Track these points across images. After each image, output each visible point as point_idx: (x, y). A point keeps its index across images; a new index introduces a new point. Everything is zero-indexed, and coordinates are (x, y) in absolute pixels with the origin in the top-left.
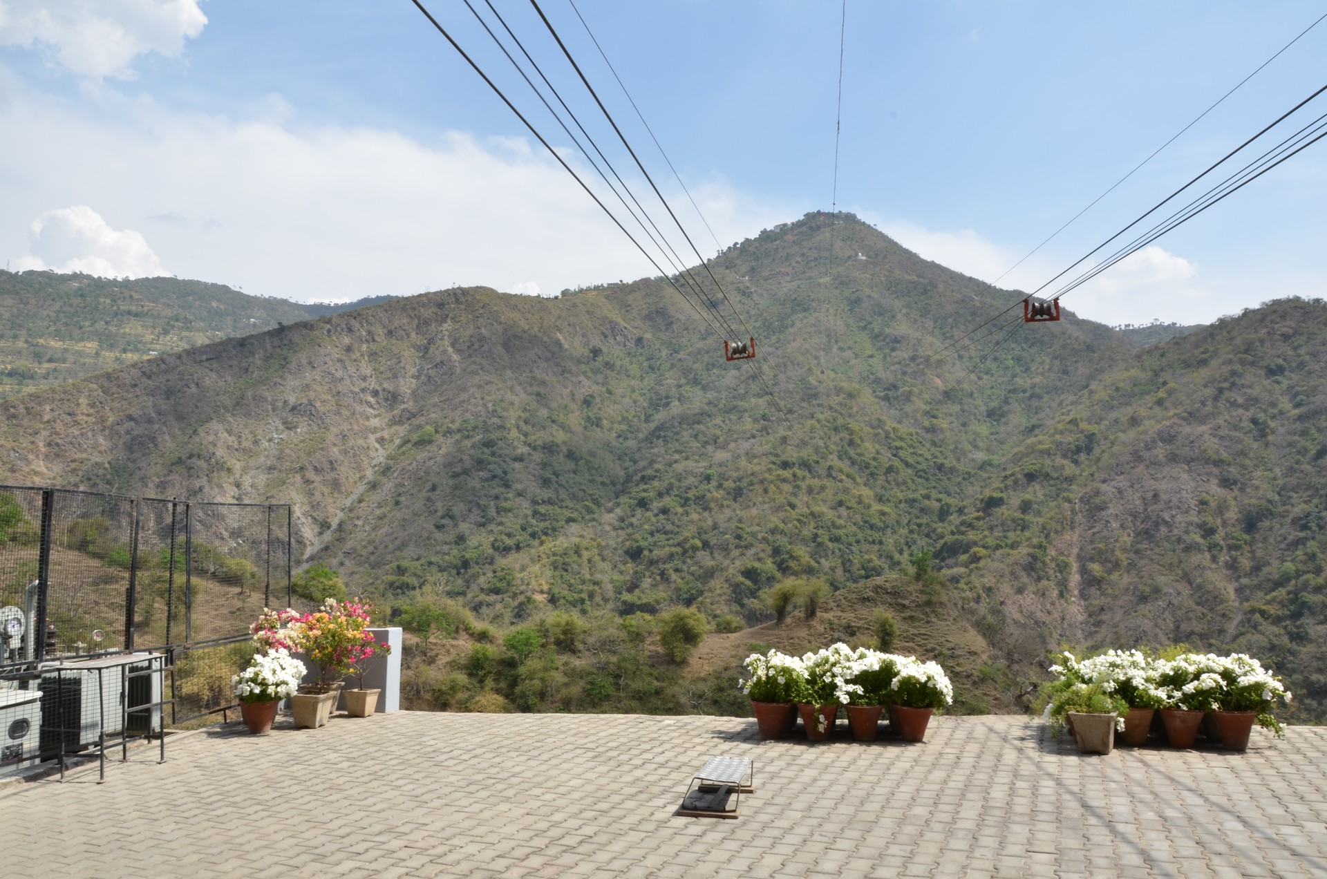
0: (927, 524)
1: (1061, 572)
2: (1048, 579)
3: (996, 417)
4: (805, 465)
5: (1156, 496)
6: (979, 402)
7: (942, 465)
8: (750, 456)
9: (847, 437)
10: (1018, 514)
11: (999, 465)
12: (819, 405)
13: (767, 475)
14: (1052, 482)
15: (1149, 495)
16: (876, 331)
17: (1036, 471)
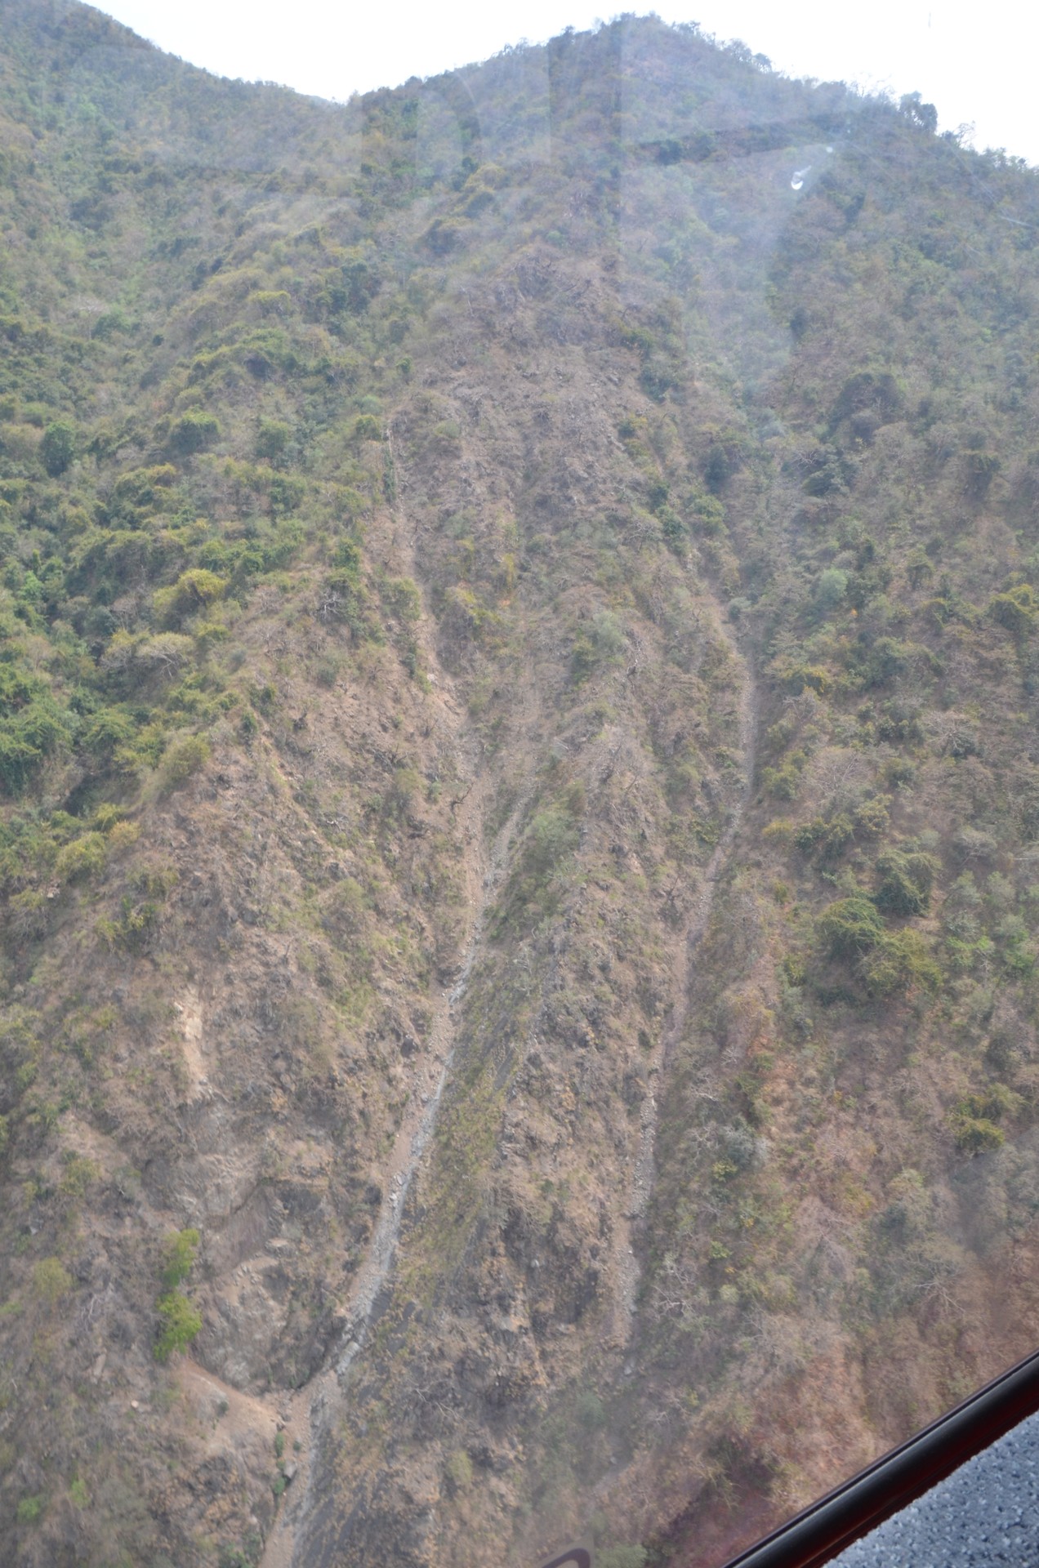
0: (29, 489)
1: (396, 614)
2: (377, 640)
3: (92, 221)
5: (542, 419)
6: (47, 185)
7: (17, 327)
10: (263, 470)
11: (136, 327)
14: (309, 382)
15: (527, 416)
17: (269, 353)
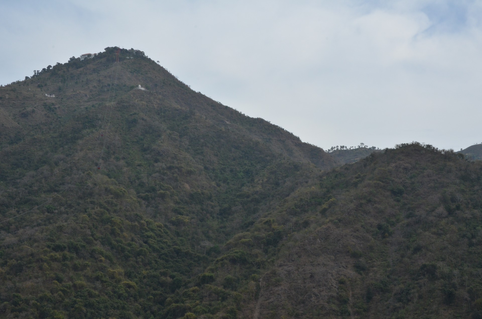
3: (226, 215)
4: (74, 249)
6: (215, 203)
7: (180, 250)
8: (32, 240)
9: (110, 227)
10: (221, 289)
12: (92, 203)
13: (42, 256)
15: (308, 276)
16: (145, 146)
17: (238, 257)
